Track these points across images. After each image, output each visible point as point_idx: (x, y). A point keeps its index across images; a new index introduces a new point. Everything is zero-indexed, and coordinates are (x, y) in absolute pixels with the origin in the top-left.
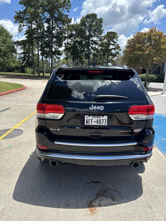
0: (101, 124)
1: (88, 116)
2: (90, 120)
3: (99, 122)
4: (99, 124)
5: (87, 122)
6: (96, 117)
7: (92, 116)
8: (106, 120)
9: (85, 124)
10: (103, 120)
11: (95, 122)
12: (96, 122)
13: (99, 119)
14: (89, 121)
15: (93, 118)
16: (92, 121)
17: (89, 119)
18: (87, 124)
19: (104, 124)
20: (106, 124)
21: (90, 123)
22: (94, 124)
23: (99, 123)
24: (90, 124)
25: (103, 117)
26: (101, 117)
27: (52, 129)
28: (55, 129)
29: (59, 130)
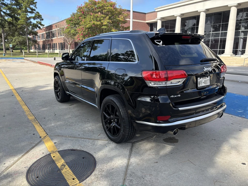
0: (207, 85)
4: (206, 85)
6: (204, 78)
7: (202, 78)
8: (209, 80)
9: (199, 86)
13: (205, 80)
14: (200, 83)
15: (203, 80)
16: (202, 83)
17: (200, 81)
18: (200, 86)
19: (208, 84)
20: (209, 84)
21: (201, 84)
22: (203, 85)
24: (201, 86)
25: (208, 77)
26: (207, 77)
27: (173, 96)
28: (176, 96)
29: (180, 95)
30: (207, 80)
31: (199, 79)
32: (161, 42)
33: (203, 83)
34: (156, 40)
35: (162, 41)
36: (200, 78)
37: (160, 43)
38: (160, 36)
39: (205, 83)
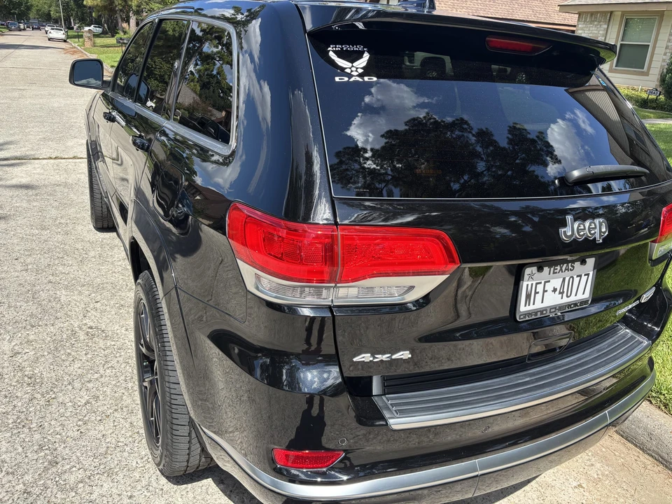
0: (573, 298)
1: (534, 269)
2: (540, 288)
3: (565, 290)
4: (566, 300)
5: (528, 296)
6: (561, 269)
7: (550, 267)
8: (588, 275)
9: (522, 308)
10: (580, 276)
11: (554, 290)
12: (557, 292)
13: (567, 275)
14: (536, 293)
15: (551, 276)
16: (545, 291)
17: (537, 284)
18: (531, 307)
19: (580, 297)
20: (587, 295)
21: (539, 297)
22: (552, 300)
23: (565, 295)
24: (538, 305)
25: (583, 262)
26: (577, 264)
27: (366, 357)
28: (385, 357)
29: (406, 355)
31: (531, 277)
32: (363, 62)
33: (550, 290)
34: (338, 48)
35: (366, 56)
36: (540, 269)
37: (352, 62)
38: (360, 26)
39: (560, 293)
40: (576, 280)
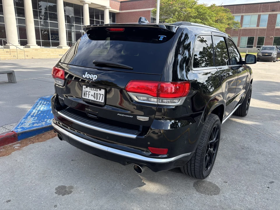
0: (98, 100)
1: (85, 86)
4: (95, 100)
5: (84, 94)
6: (93, 90)
7: (90, 87)
8: (103, 95)
9: (83, 97)
11: (92, 95)
13: (96, 92)
14: (87, 94)
15: (90, 91)
16: (89, 95)
17: (87, 91)
18: (85, 98)
19: (100, 101)
20: (103, 101)
22: (91, 98)
23: (95, 98)
24: (87, 98)
25: (100, 90)
26: (98, 90)
29: (63, 99)
30: (100, 94)
31: (85, 88)
33: (91, 95)
36: (87, 87)
39: (94, 97)
40: (99, 95)
